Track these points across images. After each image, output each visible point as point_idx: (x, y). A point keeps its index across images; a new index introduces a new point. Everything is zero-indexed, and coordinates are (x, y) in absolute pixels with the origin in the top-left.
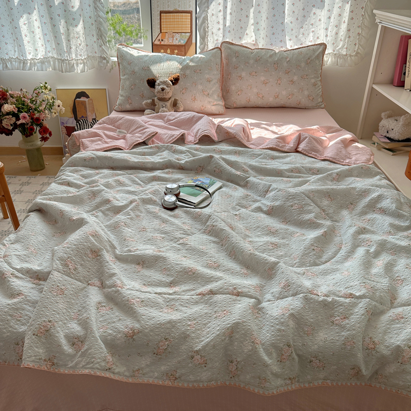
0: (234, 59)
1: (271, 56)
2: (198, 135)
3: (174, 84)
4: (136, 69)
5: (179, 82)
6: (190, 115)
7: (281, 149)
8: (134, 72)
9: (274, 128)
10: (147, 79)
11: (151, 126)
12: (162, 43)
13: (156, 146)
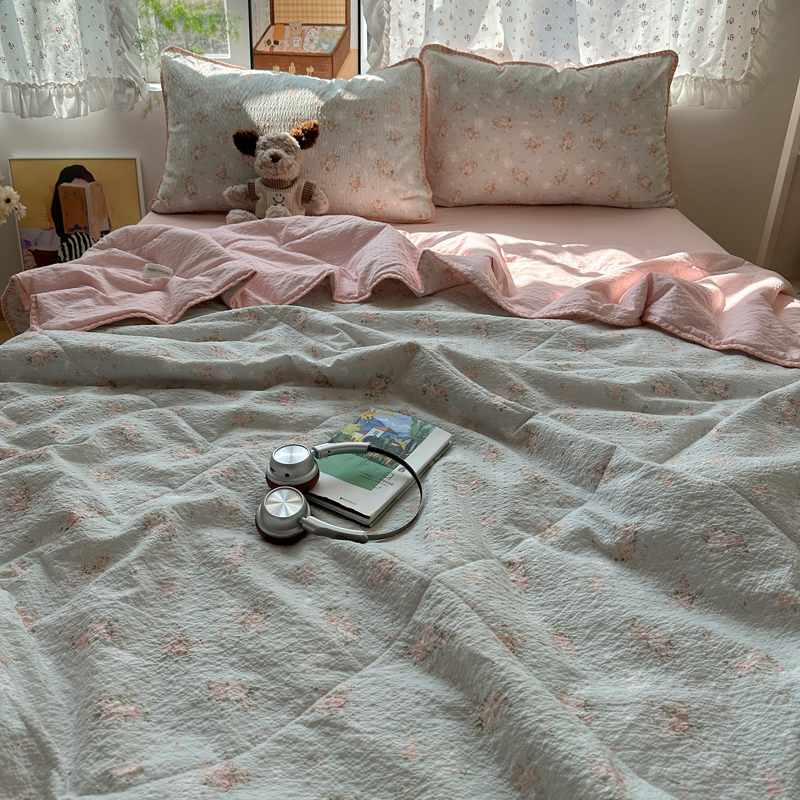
0: (455, 88)
1: (546, 80)
2: (371, 277)
3: (304, 145)
4: (208, 107)
5: (318, 140)
6: (346, 224)
7: (603, 318)
8: (201, 117)
9: (567, 258)
10: (234, 132)
11: (242, 254)
12: (277, 49)
13: (251, 312)
